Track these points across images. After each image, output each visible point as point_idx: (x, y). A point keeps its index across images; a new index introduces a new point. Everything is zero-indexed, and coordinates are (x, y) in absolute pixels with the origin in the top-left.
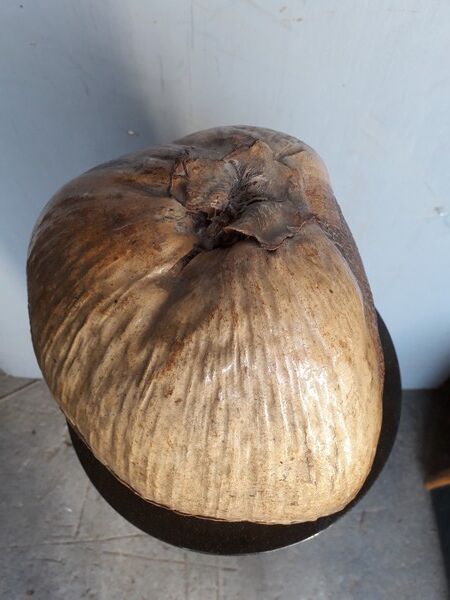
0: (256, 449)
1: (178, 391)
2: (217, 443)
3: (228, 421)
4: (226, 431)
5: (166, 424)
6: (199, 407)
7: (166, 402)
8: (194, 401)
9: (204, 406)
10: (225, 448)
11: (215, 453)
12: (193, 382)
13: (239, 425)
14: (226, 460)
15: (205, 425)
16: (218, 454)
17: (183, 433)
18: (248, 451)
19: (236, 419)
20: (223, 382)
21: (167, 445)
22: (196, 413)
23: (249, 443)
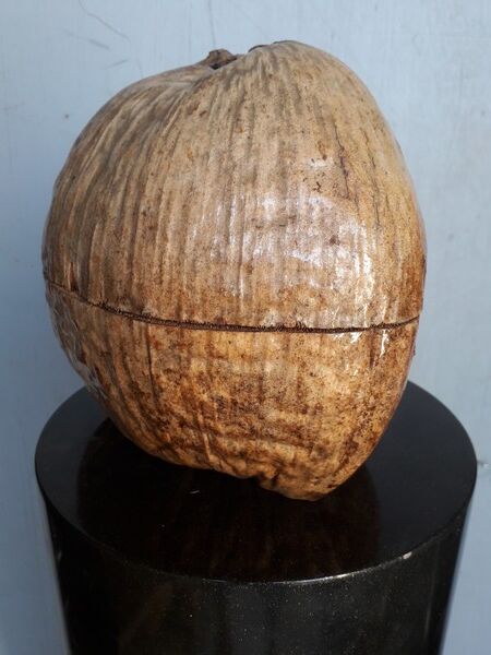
0: (284, 143)
1: (204, 105)
2: (241, 140)
3: (253, 117)
4: (252, 128)
5: (188, 137)
6: (223, 111)
7: (190, 118)
8: (219, 108)
9: (229, 110)
10: (250, 145)
11: (239, 154)
12: (218, 94)
13: (265, 120)
14: (252, 160)
15: (229, 124)
16: (243, 153)
17: (206, 138)
18: (275, 145)
19: (262, 114)
20: (249, 88)
21: (187, 160)
22: (221, 117)
23: (276, 135)
